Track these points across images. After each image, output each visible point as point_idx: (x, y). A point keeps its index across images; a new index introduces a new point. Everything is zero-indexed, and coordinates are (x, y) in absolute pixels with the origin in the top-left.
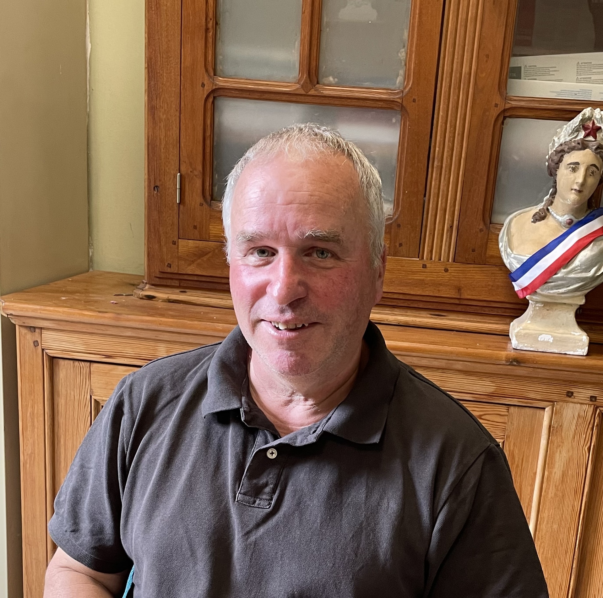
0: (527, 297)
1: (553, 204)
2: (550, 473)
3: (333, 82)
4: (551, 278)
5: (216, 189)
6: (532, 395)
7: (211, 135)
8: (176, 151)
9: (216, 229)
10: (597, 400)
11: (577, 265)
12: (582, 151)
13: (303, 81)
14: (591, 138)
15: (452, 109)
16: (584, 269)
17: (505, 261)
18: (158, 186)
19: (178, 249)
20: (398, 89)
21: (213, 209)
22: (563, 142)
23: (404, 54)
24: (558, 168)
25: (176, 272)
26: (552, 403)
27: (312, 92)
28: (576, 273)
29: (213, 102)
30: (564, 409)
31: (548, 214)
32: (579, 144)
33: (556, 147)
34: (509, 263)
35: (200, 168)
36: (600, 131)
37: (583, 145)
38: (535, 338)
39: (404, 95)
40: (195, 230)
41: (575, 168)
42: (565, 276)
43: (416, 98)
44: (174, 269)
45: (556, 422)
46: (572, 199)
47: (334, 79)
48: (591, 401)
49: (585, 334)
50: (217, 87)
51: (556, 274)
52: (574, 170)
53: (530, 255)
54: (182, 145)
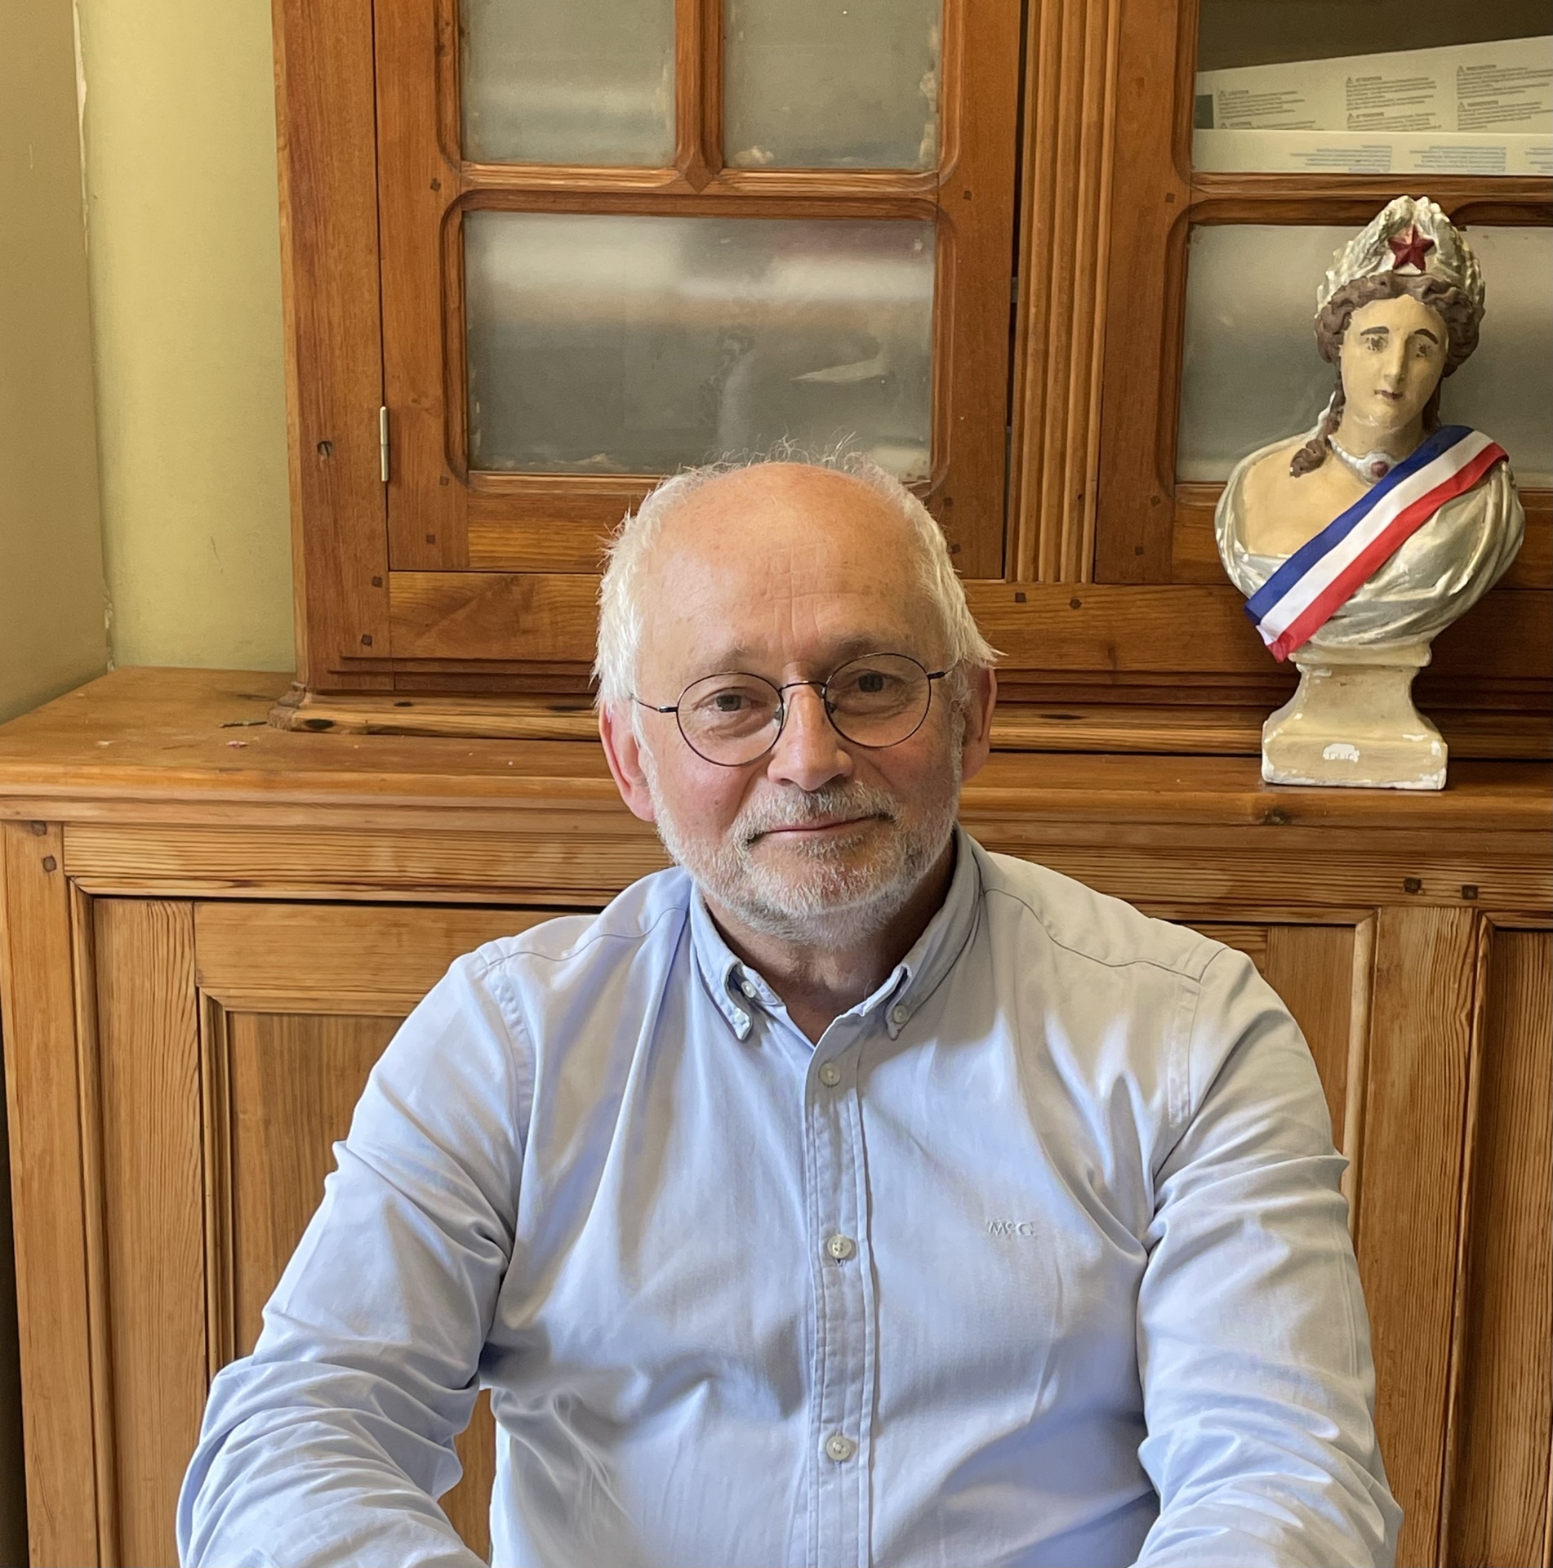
0: (1292, 657)
1: (1340, 428)
2: (1381, 1086)
3: (763, 161)
4: (1342, 608)
5: (477, 438)
6: (1320, 895)
7: (459, 308)
8: (373, 351)
9: (483, 541)
10: (1480, 896)
11: (1401, 571)
12: (1392, 301)
13: (688, 163)
14: (1411, 269)
15: (1063, 212)
16: (1419, 581)
17: (1230, 571)
18: (330, 444)
19: (389, 598)
20: (922, 169)
21: (475, 491)
22: (1348, 281)
23: (932, 85)
24: (1342, 343)
25: (385, 655)
26: (1371, 912)
27: (713, 188)
28: (1401, 592)
29: (462, 226)
30: (1401, 923)
31: (1329, 452)
32: (1383, 283)
33: (1332, 293)
34: (1240, 577)
35: (436, 390)
36: (1432, 249)
37: (1394, 287)
38: (1315, 752)
39: (941, 184)
40: (431, 545)
41: (1378, 341)
42: (1373, 600)
43: (971, 189)
44: (380, 649)
45: (1386, 955)
46: (1379, 414)
47: (763, 152)
48: (1465, 897)
49: (1438, 736)
50: (471, 189)
51: (1352, 597)
52: (1377, 345)
53: (1286, 553)
54: (388, 334)
